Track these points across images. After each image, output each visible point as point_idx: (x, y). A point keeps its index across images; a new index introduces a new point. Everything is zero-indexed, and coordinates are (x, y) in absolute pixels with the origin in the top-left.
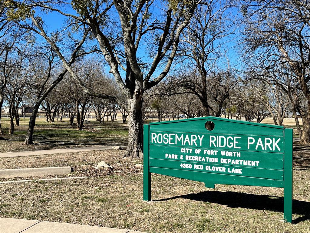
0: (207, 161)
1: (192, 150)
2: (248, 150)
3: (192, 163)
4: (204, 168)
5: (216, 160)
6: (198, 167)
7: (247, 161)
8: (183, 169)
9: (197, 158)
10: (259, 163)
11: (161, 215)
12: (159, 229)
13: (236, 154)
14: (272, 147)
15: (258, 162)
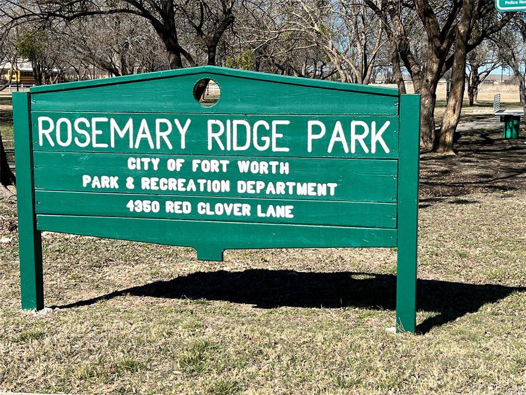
0: (202, 189)
1: (160, 162)
2: (309, 156)
3: (160, 198)
4: (194, 208)
5: (225, 186)
6: (177, 207)
7: (305, 184)
8: (135, 214)
9: (172, 184)
10: (335, 188)
11: (80, 343)
12: (78, 382)
13: (278, 167)
14: (369, 146)
15: (333, 186)
